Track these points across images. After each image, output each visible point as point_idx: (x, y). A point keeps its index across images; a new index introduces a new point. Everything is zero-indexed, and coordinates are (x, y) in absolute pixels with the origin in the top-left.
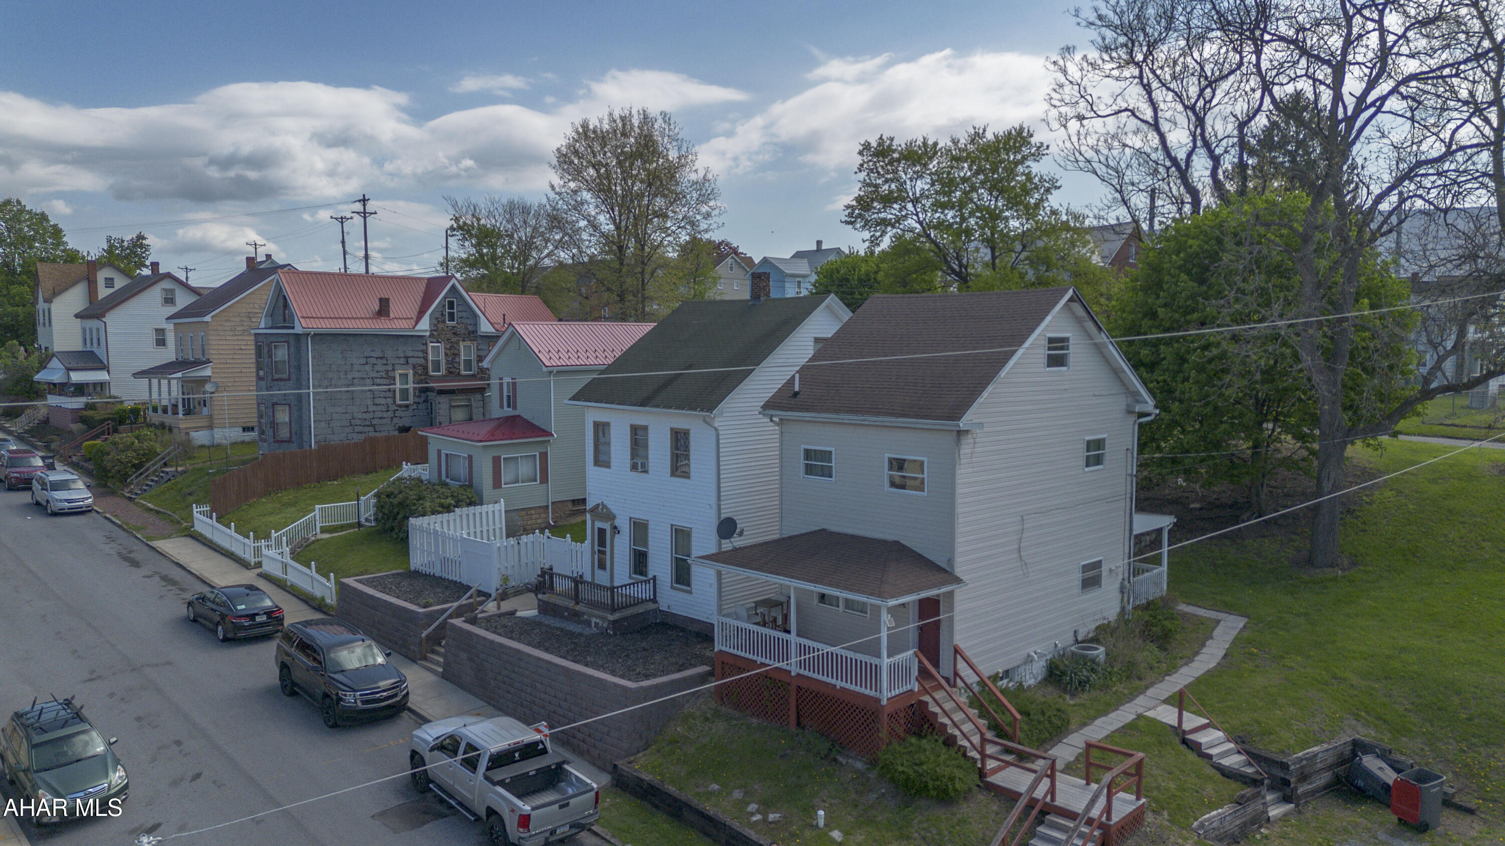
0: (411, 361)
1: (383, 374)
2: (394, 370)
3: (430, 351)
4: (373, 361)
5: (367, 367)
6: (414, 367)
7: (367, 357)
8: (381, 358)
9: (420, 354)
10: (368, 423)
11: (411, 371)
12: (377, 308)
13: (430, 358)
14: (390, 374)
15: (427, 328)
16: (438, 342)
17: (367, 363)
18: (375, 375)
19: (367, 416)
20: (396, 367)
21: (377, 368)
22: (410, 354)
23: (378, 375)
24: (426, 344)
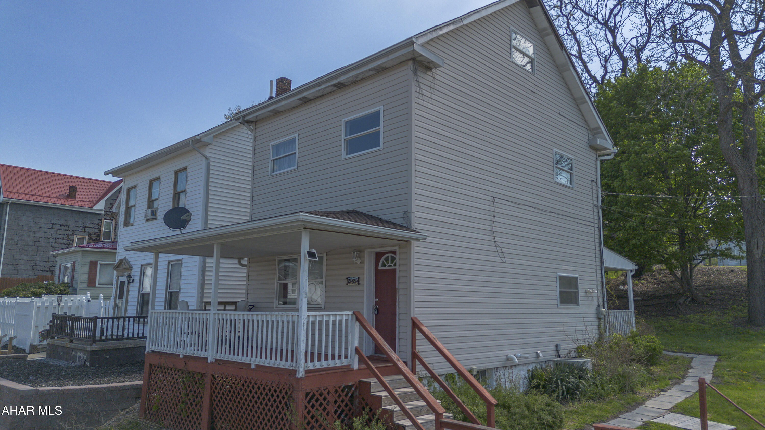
0: (88, 230)
1: (65, 237)
2: (73, 234)
3: (104, 225)
4: (58, 227)
5: (52, 231)
6: (90, 234)
7: (53, 224)
8: (65, 226)
9: (96, 226)
10: (47, 269)
11: (87, 237)
12: (67, 193)
13: (103, 229)
14: (70, 237)
15: (103, 208)
16: (111, 220)
17: (52, 228)
18: (57, 237)
19: (46, 264)
20: (75, 233)
21: (60, 232)
22: (88, 225)
23: (60, 237)
24: (101, 220)
